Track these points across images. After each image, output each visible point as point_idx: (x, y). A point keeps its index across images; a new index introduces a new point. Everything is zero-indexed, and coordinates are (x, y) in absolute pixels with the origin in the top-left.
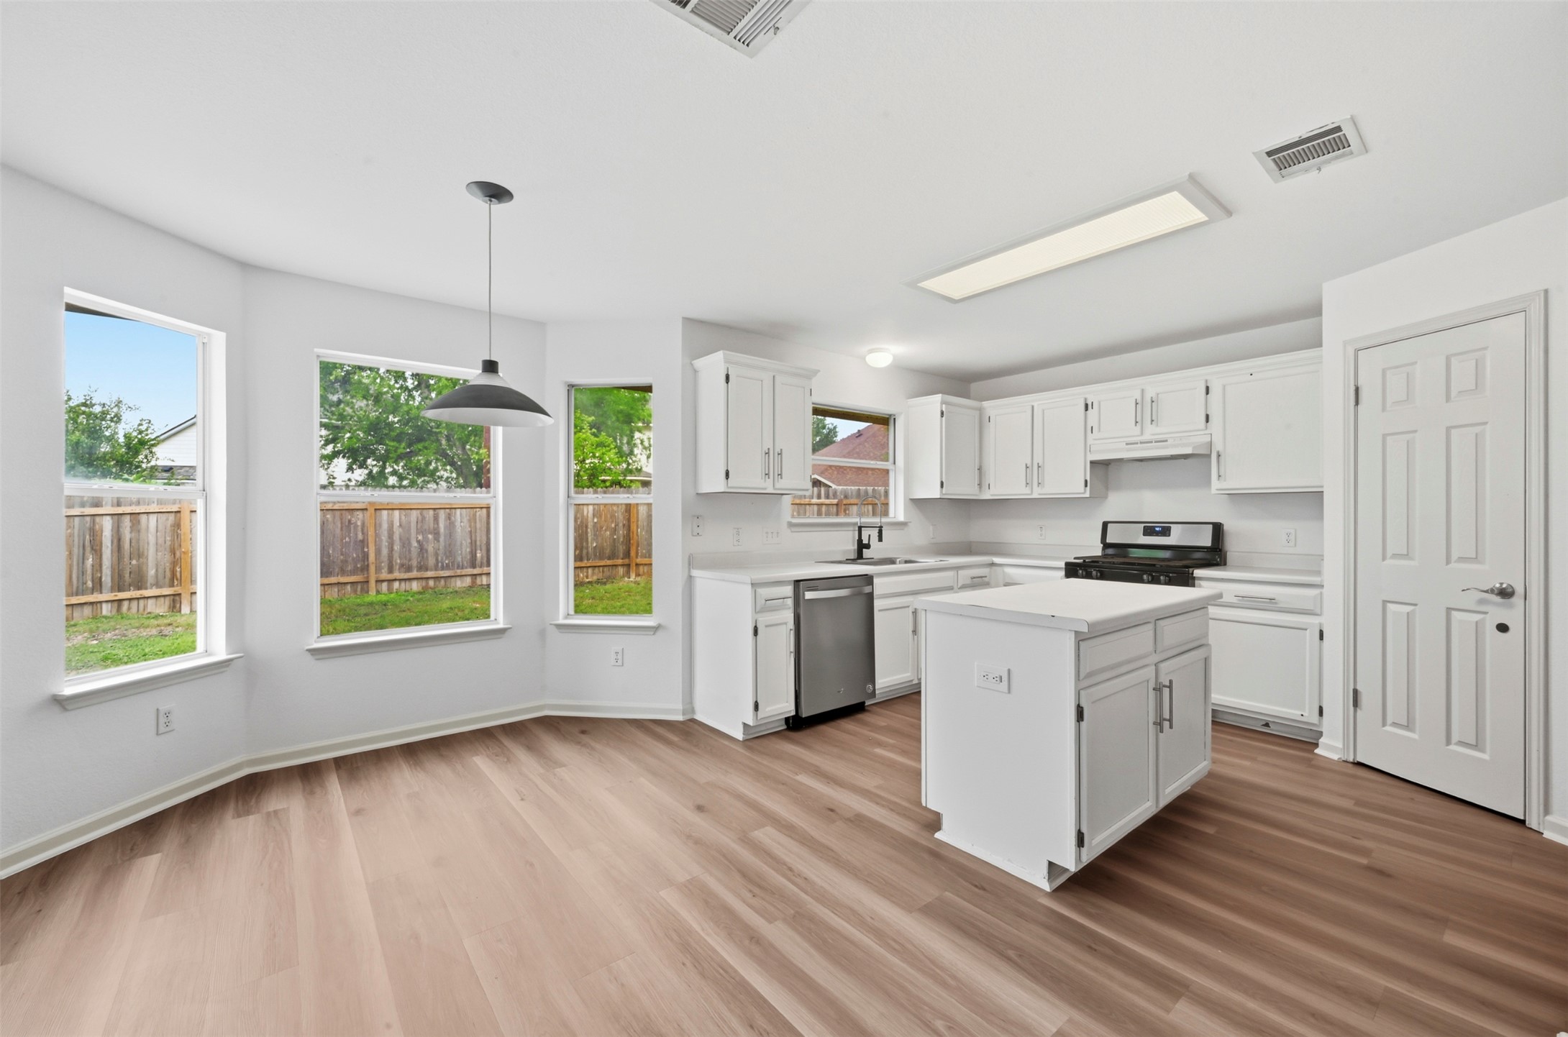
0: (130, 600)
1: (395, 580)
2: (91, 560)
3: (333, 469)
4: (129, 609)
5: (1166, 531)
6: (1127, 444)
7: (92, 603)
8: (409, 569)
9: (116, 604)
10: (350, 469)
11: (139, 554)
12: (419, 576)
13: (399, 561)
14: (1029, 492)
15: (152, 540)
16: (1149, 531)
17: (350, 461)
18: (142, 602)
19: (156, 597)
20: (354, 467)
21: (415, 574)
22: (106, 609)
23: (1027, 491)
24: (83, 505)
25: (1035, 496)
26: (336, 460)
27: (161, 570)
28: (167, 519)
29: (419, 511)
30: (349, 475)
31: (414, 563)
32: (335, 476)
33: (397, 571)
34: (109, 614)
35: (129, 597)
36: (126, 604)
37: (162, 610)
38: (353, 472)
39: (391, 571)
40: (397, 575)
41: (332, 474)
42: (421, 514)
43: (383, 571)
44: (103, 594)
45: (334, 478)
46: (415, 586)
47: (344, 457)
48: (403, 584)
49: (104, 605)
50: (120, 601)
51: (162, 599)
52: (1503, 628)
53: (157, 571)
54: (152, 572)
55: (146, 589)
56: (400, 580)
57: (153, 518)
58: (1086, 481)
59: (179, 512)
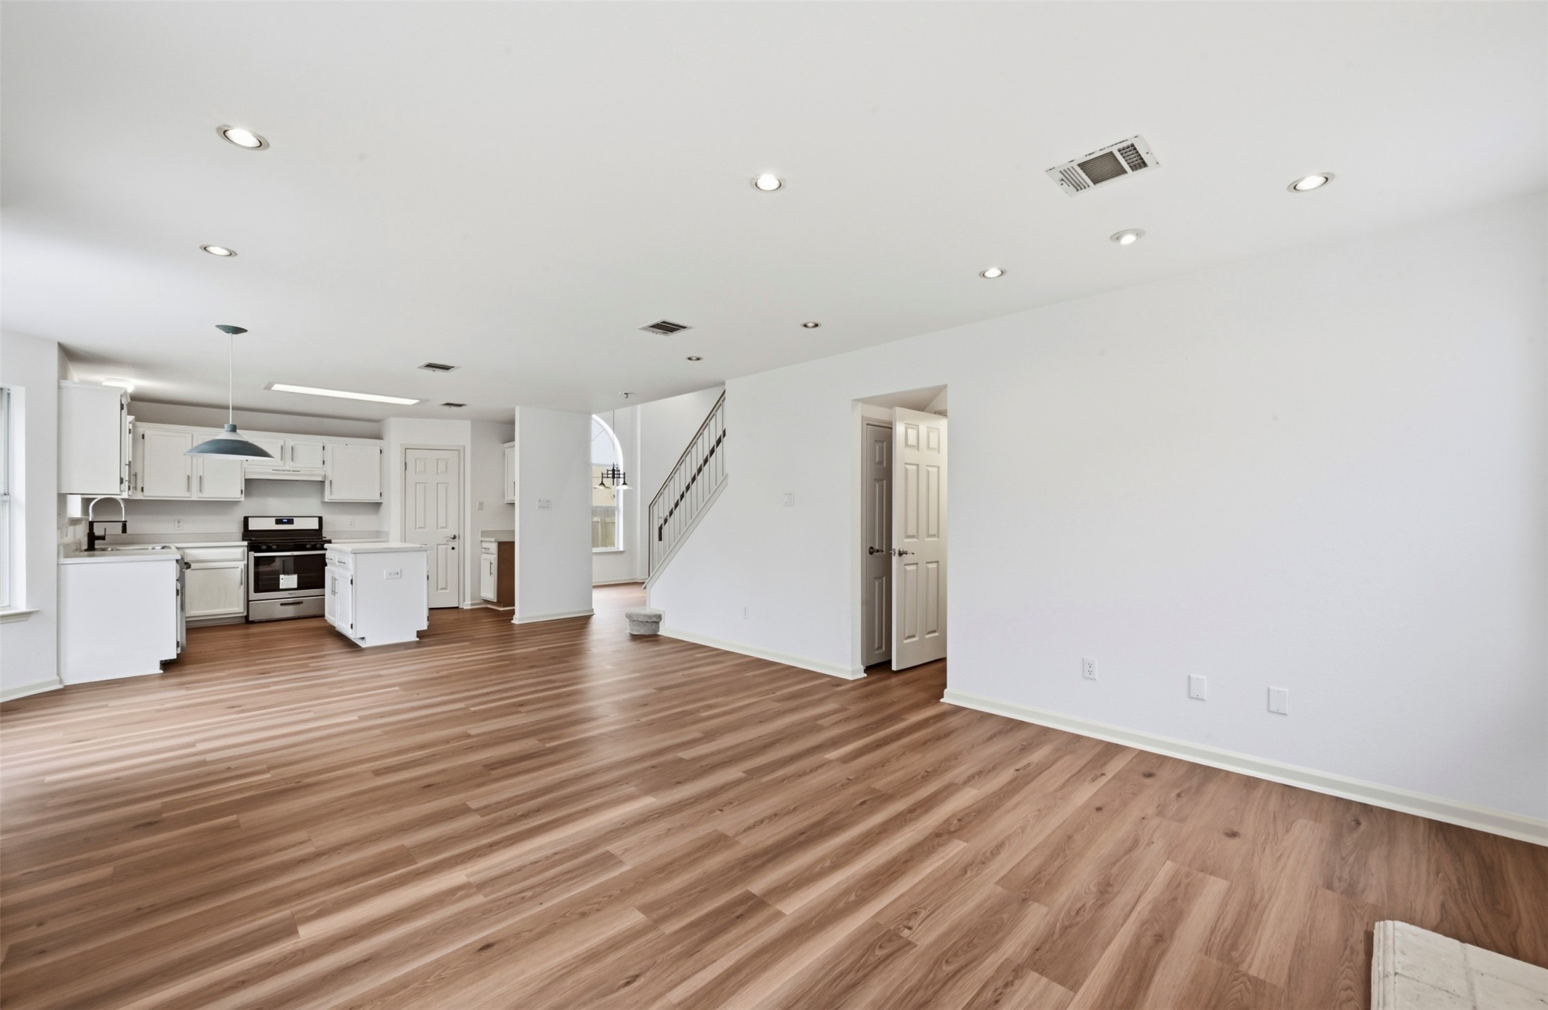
5: (290, 521)
6: (273, 470)
14: (189, 496)
16: (279, 521)
23: (188, 495)
25: (194, 498)
52: (453, 548)
58: (242, 491)
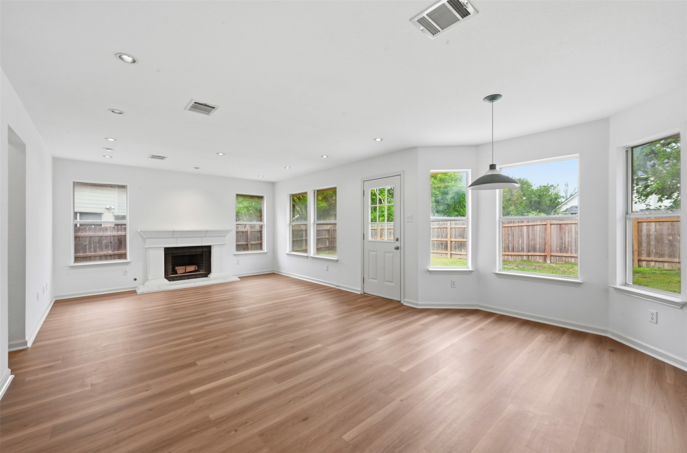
0: (532, 255)
1: (652, 261)
2: (521, 241)
3: (649, 201)
4: (531, 259)
7: (521, 255)
8: (662, 256)
9: (527, 257)
10: (660, 200)
11: (534, 239)
12: (670, 261)
13: (654, 251)
15: (538, 234)
17: (660, 196)
18: (535, 257)
19: (540, 256)
20: (663, 199)
21: (666, 259)
22: (525, 258)
24: (519, 222)
26: (650, 197)
27: (541, 245)
28: (543, 228)
29: (669, 223)
30: (660, 204)
31: (667, 252)
32: (650, 205)
33: (653, 256)
34: (526, 260)
35: (531, 255)
36: (530, 257)
37: (541, 261)
38: (662, 202)
39: (649, 255)
40: (652, 258)
41: (648, 204)
42: (671, 225)
43: (643, 255)
44: (524, 253)
45: (650, 206)
46: (666, 266)
47: (656, 194)
48: (657, 264)
49: (524, 256)
50: (529, 255)
51: (541, 257)
53: (540, 245)
54: (538, 246)
55: (536, 252)
56: (655, 261)
57: (538, 227)
59: (546, 224)
